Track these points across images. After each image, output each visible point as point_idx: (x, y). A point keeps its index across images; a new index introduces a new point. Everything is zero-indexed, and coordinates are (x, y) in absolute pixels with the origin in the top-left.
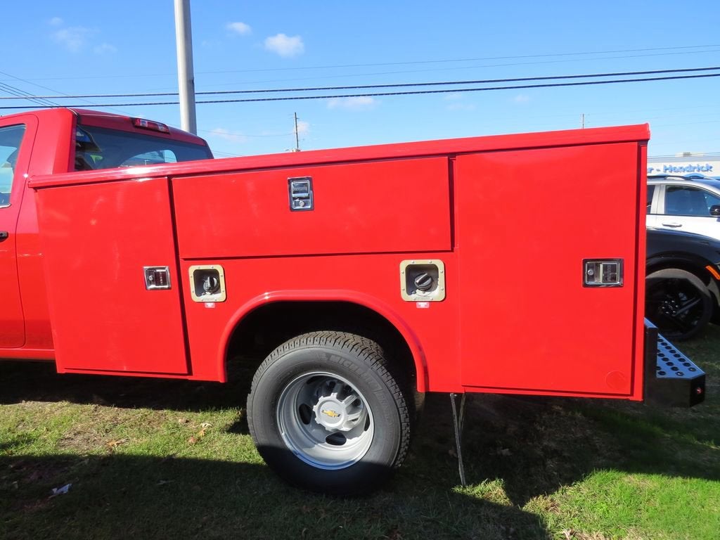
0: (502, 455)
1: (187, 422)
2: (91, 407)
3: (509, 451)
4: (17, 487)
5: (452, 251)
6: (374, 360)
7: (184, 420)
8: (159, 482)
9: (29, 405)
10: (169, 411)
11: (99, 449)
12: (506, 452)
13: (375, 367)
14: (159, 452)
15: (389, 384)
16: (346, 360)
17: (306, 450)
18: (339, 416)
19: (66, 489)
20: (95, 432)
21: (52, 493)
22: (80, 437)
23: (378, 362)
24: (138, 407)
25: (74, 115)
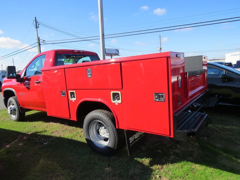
0: (159, 152)
1: (82, 131)
2: (63, 125)
3: (161, 151)
4: (38, 141)
5: (122, 89)
6: (109, 118)
7: (81, 131)
8: (65, 145)
9: (51, 123)
10: (79, 128)
11: (58, 136)
12: (160, 151)
13: (109, 120)
14: (70, 138)
15: (112, 125)
16: (102, 118)
17: (97, 141)
18: (104, 133)
19: (46, 143)
20: (60, 131)
21: (44, 144)
22: (57, 132)
23: (110, 119)
24: (73, 126)
25: (55, 51)
